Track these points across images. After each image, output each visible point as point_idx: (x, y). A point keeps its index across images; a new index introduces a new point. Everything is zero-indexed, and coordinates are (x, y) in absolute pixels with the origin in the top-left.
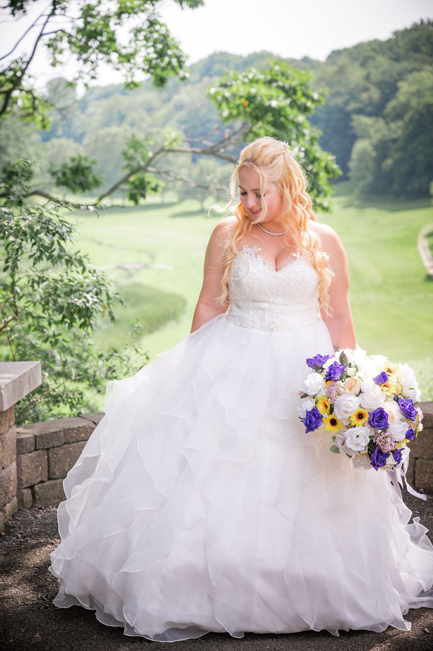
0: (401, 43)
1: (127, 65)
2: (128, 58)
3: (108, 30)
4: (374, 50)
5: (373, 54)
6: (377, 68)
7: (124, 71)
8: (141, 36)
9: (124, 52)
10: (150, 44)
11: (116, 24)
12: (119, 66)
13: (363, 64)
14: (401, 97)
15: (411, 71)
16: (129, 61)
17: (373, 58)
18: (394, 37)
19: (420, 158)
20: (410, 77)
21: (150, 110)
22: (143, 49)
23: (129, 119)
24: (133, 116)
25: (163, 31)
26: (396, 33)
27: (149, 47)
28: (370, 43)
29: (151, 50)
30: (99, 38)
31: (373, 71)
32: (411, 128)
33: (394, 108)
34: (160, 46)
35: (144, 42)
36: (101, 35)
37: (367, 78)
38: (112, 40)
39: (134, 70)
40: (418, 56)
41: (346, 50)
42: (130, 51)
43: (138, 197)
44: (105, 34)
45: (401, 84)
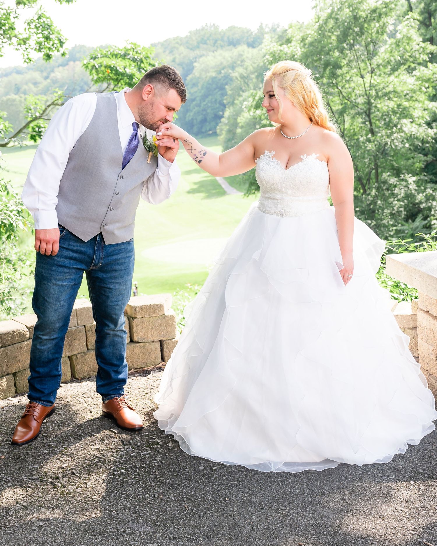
0: (194, 38)
1: (23, 47)
2: (24, 41)
3: (9, 22)
4: (177, 43)
5: (177, 45)
6: (180, 55)
7: (21, 51)
8: (33, 26)
9: (21, 37)
10: (40, 31)
11: (14, 18)
12: (19, 47)
13: (171, 52)
14: (196, 73)
15: (201, 56)
16: (25, 43)
17: (177, 49)
18: (189, 34)
19: (209, 111)
20: (201, 60)
21: (35, 84)
22: (35, 34)
23: (22, 90)
24: (25, 87)
25: (48, 21)
26: (190, 32)
27: (39, 33)
28: (174, 39)
29: (40, 35)
30: (3, 28)
31: (177, 56)
32: (203, 91)
33: (191, 80)
34: (46, 33)
35: (35, 30)
36: (4, 25)
37: (174, 60)
38: (12, 28)
39: (29, 50)
40: (205, 46)
41: (159, 43)
42: (25, 36)
43: (37, 138)
44: (7, 25)
45: (195, 64)
